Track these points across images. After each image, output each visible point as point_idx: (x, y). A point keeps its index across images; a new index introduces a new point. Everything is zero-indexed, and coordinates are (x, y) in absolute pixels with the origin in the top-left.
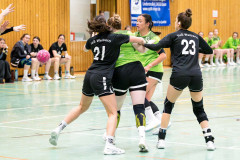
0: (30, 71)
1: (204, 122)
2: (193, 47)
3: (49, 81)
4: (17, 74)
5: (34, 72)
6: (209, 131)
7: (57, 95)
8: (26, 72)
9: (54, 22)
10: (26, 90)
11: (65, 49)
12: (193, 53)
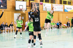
0: (4, 31)
1: (41, 40)
2: (38, 19)
3: (9, 33)
4: (1, 32)
5: (5, 31)
6: (41, 42)
7: (11, 36)
8: (3, 31)
9: (10, 19)
10: (3, 36)
11: (13, 26)
12: (38, 21)
